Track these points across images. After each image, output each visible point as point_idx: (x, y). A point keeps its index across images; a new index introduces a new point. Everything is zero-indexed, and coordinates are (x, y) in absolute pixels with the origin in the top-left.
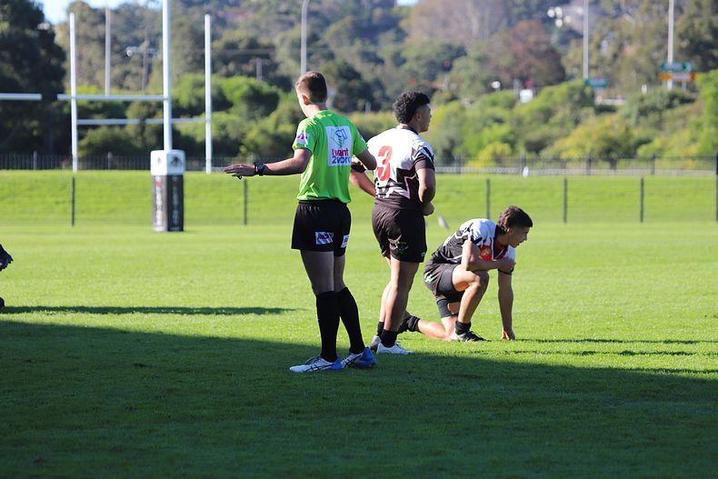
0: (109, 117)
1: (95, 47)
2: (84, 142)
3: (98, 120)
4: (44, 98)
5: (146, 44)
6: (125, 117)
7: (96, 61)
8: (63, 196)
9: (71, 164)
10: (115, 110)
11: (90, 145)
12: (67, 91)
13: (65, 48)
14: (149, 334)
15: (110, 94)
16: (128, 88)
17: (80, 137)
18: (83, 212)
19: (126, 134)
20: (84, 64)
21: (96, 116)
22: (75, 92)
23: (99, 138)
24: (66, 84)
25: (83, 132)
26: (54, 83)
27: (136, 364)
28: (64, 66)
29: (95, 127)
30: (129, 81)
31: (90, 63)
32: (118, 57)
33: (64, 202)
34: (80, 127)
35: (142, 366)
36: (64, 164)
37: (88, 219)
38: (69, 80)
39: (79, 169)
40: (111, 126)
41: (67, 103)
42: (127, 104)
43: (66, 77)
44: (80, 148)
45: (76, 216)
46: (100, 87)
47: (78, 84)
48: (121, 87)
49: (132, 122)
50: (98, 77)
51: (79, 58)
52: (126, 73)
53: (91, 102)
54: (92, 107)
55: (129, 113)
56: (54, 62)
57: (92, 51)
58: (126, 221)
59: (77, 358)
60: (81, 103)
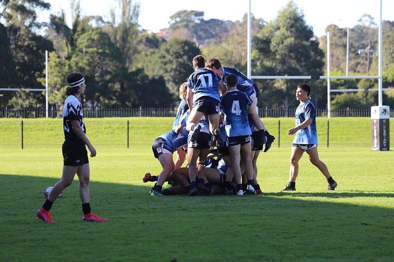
0: (348, 88)
1: (341, 49)
2: (334, 102)
3: (341, 90)
4: (312, 78)
5: (369, 47)
6: (357, 88)
7: (341, 57)
8: (322, 131)
9: (327, 114)
10: (351, 84)
11: (337, 103)
12: (325, 74)
13: (324, 51)
14: (370, 207)
15: (349, 75)
16: (359, 72)
17: (332, 99)
18: (333, 140)
19: (357, 97)
20: (335, 59)
21: (341, 87)
22: (329, 75)
23: (342, 99)
24: (324, 70)
25: (334, 96)
26: (318, 70)
27: (363, 224)
28: (324, 60)
29: (340, 93)
30: (359, 68)
31: (338, 59)
32: (353, 55)
33: (323, 134)
34: (331, 93)
35: (366, 224)
36: (323, 114)
37: (337, 144)
38: (326, 68)
39: (331, 116)
40: (349, 93)
41: (325, 80)
42: (358, 80)
43: (325, 66)
44: (332, 105)
45: (329, 142)
46: (343, 72)
47: (331, 70)
48: (355, 71)
49: (360, 90)
50: (342, 66)
51: (332, 56)
52: (358, 64)
53: (338, 80)
54: (338, 82)
55: (359, 86)
56: (318, 58)
57: (339, 52)
58: (357, 145)
59: (331, 220)
60: (332, 80)
